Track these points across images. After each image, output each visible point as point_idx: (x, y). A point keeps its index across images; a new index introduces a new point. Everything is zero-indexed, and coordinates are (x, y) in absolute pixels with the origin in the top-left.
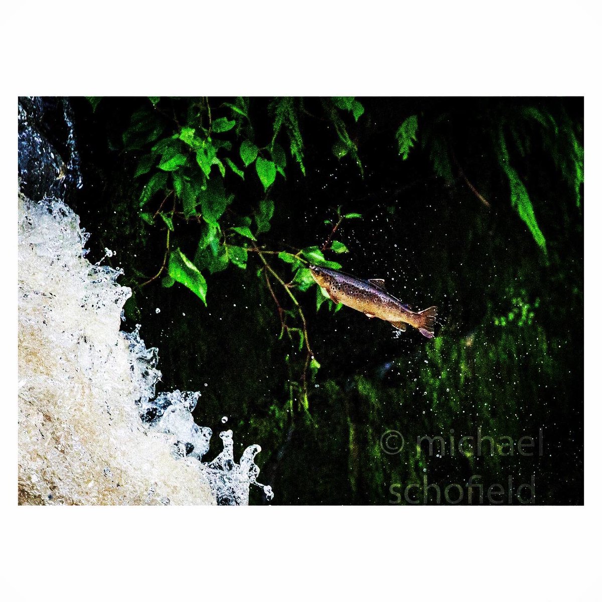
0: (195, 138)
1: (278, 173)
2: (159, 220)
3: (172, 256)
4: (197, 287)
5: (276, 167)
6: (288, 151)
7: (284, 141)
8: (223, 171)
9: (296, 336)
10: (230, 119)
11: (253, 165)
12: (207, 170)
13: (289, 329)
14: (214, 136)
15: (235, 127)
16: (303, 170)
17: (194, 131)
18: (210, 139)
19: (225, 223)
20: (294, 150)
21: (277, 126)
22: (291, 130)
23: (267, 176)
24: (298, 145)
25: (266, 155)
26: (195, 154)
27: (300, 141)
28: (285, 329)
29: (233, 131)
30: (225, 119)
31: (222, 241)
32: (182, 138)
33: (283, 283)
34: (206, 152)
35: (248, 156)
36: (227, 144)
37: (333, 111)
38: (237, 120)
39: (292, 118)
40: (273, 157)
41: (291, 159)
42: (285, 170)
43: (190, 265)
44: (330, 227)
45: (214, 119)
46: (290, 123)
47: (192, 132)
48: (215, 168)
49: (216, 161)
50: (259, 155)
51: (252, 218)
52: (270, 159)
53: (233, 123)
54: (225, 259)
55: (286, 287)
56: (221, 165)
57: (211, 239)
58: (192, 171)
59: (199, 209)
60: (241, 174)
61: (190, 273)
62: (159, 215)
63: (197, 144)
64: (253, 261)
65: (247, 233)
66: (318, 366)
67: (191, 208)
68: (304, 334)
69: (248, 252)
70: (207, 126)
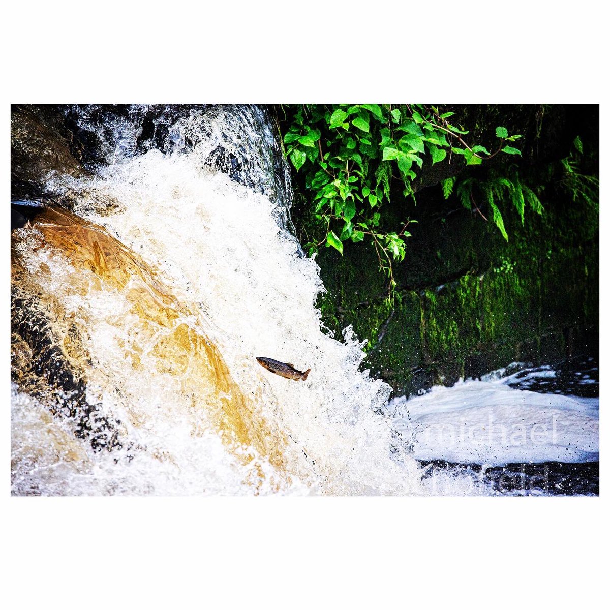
0: (340, 184)
1: (378, 200)
2: (324, 218)
3: (329, 234)
4: (339, 247)
5: (377, 198)
6: (383, 192)
7: (381, 187)
8: (353, 199)
9: (387, 270)
10: (356, 177)
11: (367, 197)
13: (384, 267)
14: (349, 183)
15: (358, 180)
16: (389, 200)
17: (340, 181)
18: (347, 185)
19: (354, 221)
20: (385, 191)
21: (378, 181)
22: (385, 183)
23: (373, 201)
25: (373, 193)
26: (340, 191)
27: (388, 188)
28: (382, 267)
30: (354, 177)
31: (353, 228)
32: (335, 184)
33: (383, 248)
34: (345, 191)
35: (366, 192)
36: (356, 188)
38: (359, 177)
39: (385, 178)
41: (384, 195)
42: (381, 199)
43: (336, 238)
44: (403, 225)
46: (384, 180)
48: (349, 197)
49: (350, 194)
50: (371, 193)
52: (375, 195)
54: (355, 237)
55: (384, 250)
56: (353, 196)
57: (348, 226)
58: (338, 198)
59: (342, 215)
60: (362, 200)
61: (336, 241)
62: (324, 216)
63: (341, 186)
64: (366, 237)
65: (365, 226)
66: (396, 284)
67: (338, 212)
68: (391, 270)
69: (364, 234)
70: (347, 179)
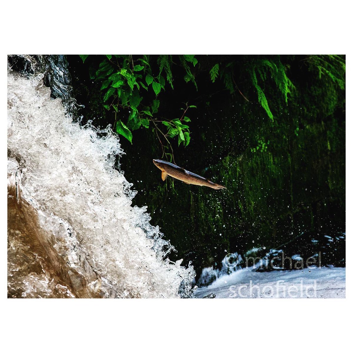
0: (127, 73)
1: (162, 88)
2: (112, 107)
3: (118, 123)
4: (128, 136)
5: (161, 86)
6: (166, 79)
7: (164, 75)
8: (138, 87)
9: (169, 156)
10: (141, 66)
11: (151, 85)
12: (132, 87)
13: (166, 154)
14: (135, 72)
15: (144, 69)
16: (172, 87)
17: (126, 70)
18: (133, 74)
19: (140, 109)
20: (168, 78)
21: (161, 69)
22: (167, 70)
23: (157, 90)
24: (170, 76)
25: (156, 81)
26: (127, 80)
27: (171, 75)
28: (164, 153)
29: (142, 71)
30: (139, 65)
31: (138, 117)
32: (121, 73)
33: (163, 134)
34: (131, 79)
35: (149, 81)
36: (140, 76)
37: (184, 62)
38: (144, 66)
39: (167, 65)
40: (159, 81)
41: (167, 82)
42: (165, 87)
43: (125, 127)
44: (183, 111)
45: (134, 65)
46: (167, 67)
47: (125, 71)
48: (135, 86)
49: (136, 83)
50: (154, 81)
51: (150, 107)
52: (158, 82)
53: (143, 67)
54: (140, 124)
55: (165, 136)
56: (138, 85)
57: (134, 116)
58: (125, 87)
59: (128, 103)
60: (147, 88)
61: (125, 130)
62: (112, 106)
63: (128, 76)
64: (151, 125)
65: (149, 113)
67: (125, 103)
68: (172, 156)
69: (150, 121)
70: (132, 68)
